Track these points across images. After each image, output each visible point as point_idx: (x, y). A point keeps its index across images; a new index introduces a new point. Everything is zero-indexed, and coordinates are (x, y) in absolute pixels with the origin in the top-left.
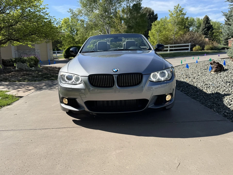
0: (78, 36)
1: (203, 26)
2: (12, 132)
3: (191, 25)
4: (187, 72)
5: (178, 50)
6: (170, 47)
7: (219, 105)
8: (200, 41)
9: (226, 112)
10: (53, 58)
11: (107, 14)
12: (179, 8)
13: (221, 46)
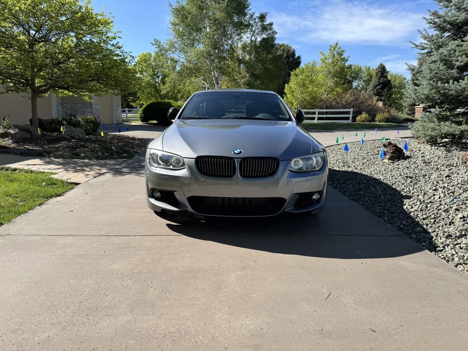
0: (167, 85)
1: (374, 81)
2: (71, 239)
3: (355, 78)
4: (345, 156)
5: (332, 120)
6: (319, 113)
7: (392, 213)
8: (368, 106)
9: (403, 224)
10: (121, 120)
11: (217, 52)
12: (337, 49)
13: (402, 115)
